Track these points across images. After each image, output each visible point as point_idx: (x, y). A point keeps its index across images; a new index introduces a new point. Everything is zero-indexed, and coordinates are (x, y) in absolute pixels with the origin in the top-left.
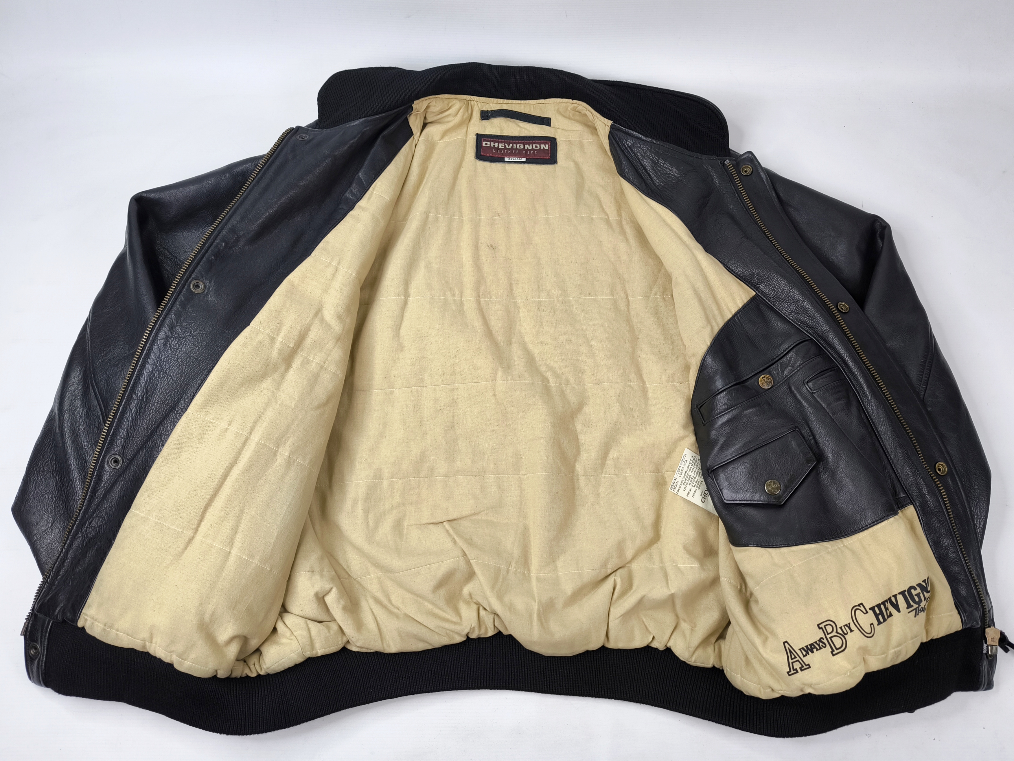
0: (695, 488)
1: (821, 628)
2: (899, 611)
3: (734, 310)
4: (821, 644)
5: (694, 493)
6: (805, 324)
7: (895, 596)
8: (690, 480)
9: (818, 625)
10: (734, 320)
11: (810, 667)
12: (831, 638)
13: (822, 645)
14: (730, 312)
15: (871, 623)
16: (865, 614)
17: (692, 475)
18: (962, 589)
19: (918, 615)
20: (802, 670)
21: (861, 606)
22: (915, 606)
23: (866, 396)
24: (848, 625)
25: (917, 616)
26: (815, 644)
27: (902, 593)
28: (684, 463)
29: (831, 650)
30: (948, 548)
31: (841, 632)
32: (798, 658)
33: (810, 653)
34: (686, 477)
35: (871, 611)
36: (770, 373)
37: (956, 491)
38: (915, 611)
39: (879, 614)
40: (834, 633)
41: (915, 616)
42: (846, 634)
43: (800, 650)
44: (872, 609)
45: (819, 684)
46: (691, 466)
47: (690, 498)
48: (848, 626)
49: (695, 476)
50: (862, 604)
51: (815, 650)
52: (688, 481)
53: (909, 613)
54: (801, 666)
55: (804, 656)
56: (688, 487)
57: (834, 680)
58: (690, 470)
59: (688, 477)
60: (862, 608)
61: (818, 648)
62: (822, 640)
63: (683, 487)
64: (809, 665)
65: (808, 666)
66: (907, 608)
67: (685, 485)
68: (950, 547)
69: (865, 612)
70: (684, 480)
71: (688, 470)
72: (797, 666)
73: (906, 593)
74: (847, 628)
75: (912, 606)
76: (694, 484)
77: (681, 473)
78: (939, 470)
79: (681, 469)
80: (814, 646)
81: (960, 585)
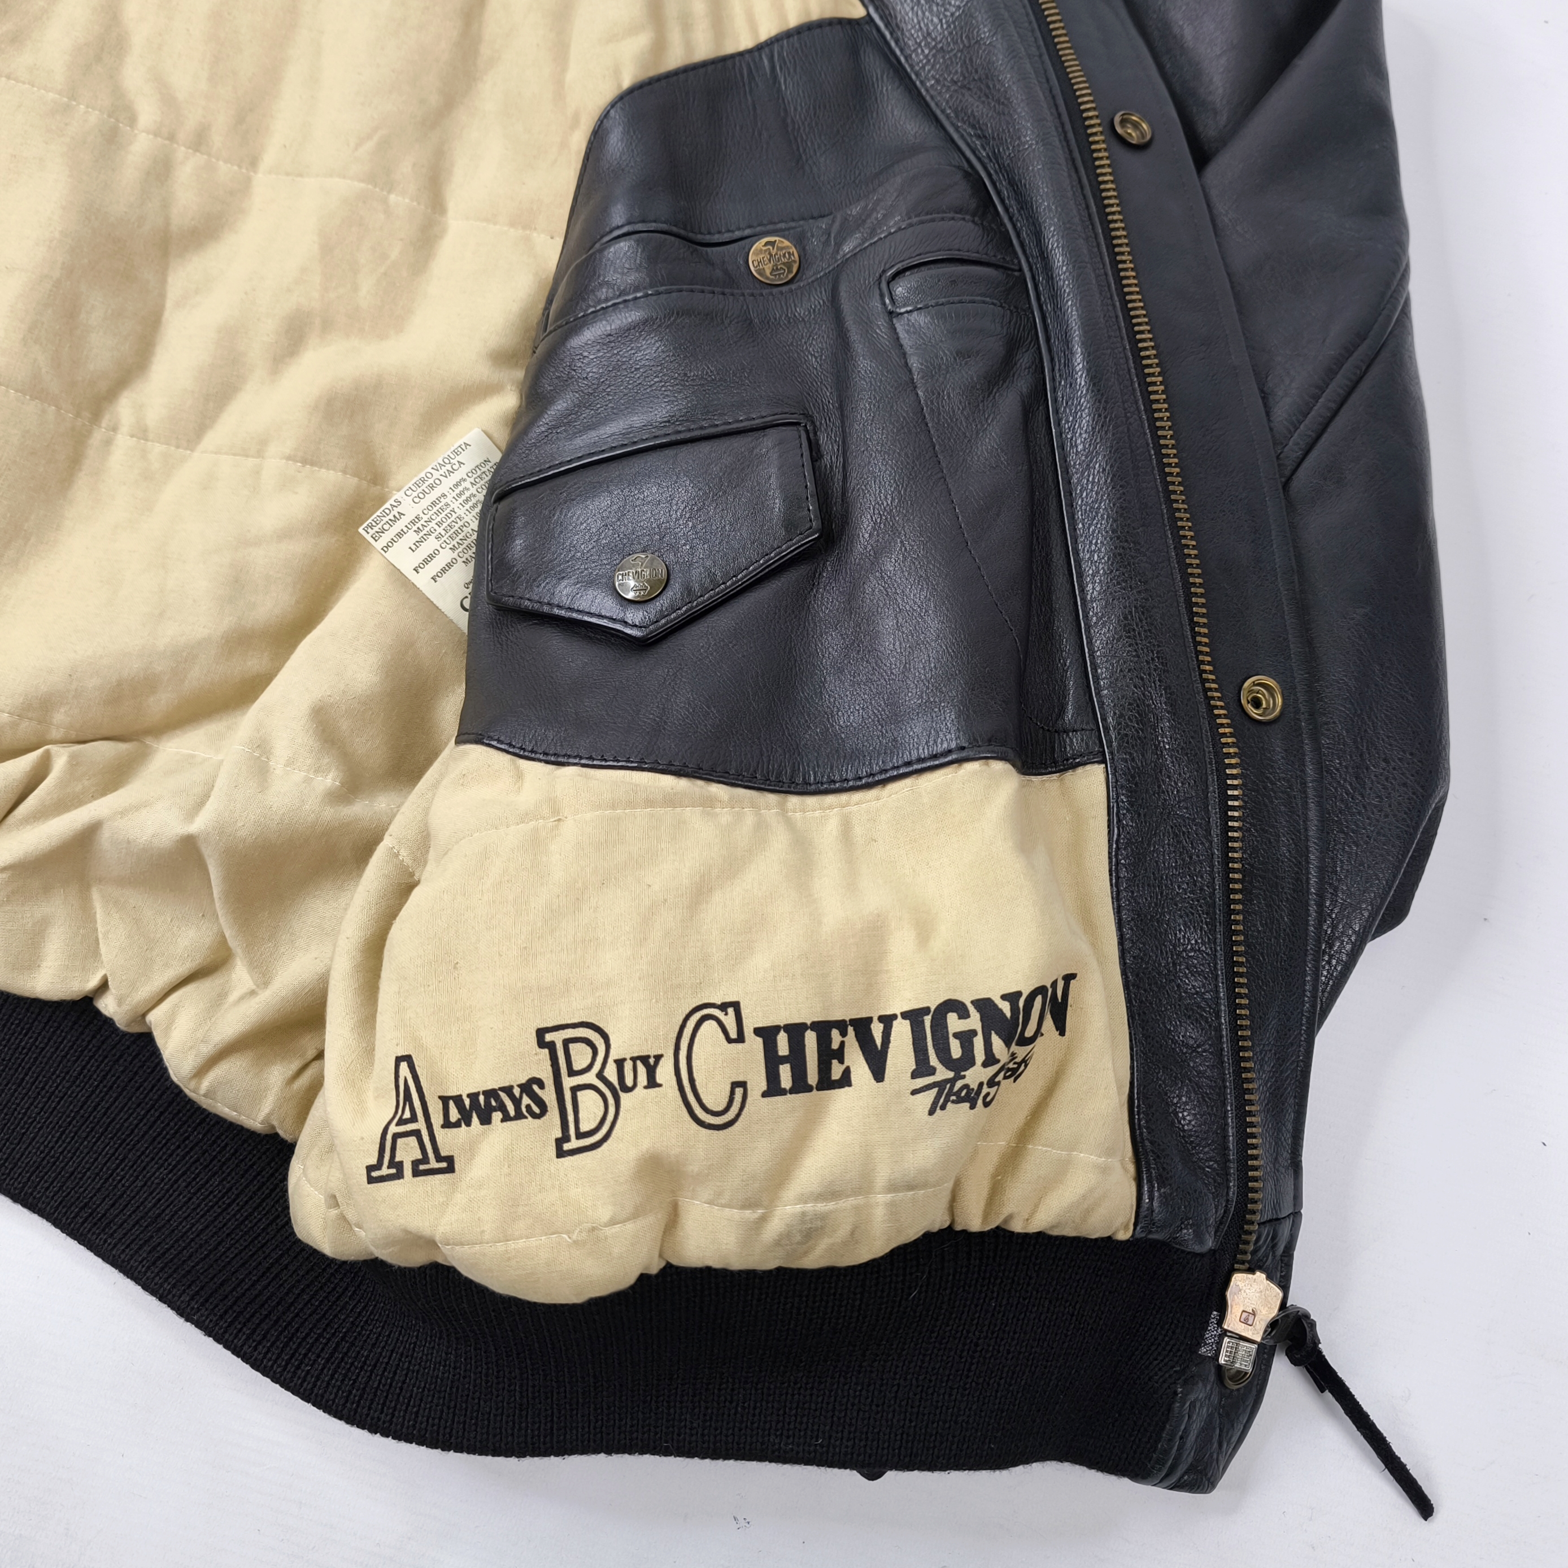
0: (455, 555)
1: (551, 1047)
2: (879, 1074)
3: (767, 30)
4: (526, 1100)
5: (444, 571)
6: (973, 127)
7: (887, 1021)
8: (445, 525)
9: (541, 1033)
10: (757, 59)
11: (450, 1169)
12: (575, 1090)
13: (528, 1107)
14: (754, 28)
15: (741, 1078)
16: (730, 1040)
17: (461, 512)
18: (1186, 1103)
19: (943, 1108)
20: (416, 1173)
21: (731, 1010)
22: (943, 1073)
23: (1071, 374)
24: (652, 1061)
25: (938, 1110)
26: (503, 1095)
27: (914, 1017)
28: (449, 467)
29: (559, 1135)
30: (1185, 950)
31: (613, 1078)
32: (421, 1125)
33: (475, 1119)
34: (435, 509)
35: (759, 1041)
36: (800, 241)
37: (1291, 787)
38: (935, 1090)
39: (784, 1060)
40: (590, 1078)
41: (931, 1112)
42: (628, 1090)
43: (445, 1100)
44: (769, 1034)
45: (462, 1244)
46: (469, 486)
47: (422, 581)
48: (650, 1063)
49: (467, 519)
50: (736, 1006)
51: (497, 1116)
52: (439, 524)
53: (914, 1092)
54: (420, 1157)
55: (447, 1124)
56: (431, 544)
57: (521, 1243)
58: (460, 494)
59: (443, 515)
60: (729, 1020)
61: (512, 1113)
62: (535, 1087)
63: (411, 537)
64: (450, 1160)
65: (444, 1165)
66: (915, 1075)
67: (421, 534)
68: (1192, 950)
69: (733, 1035)
70: (425, 518)
71: (454, 494)
72: (408, 1151)
73: (928, 1020)
74: (641, 1069)
75: (932, 1071)
76: (454, 543)
77: (424, 492)
78: (1257, 703)
79: (431, 481)
80: (498, 1098)
81: (1180, 1088)
